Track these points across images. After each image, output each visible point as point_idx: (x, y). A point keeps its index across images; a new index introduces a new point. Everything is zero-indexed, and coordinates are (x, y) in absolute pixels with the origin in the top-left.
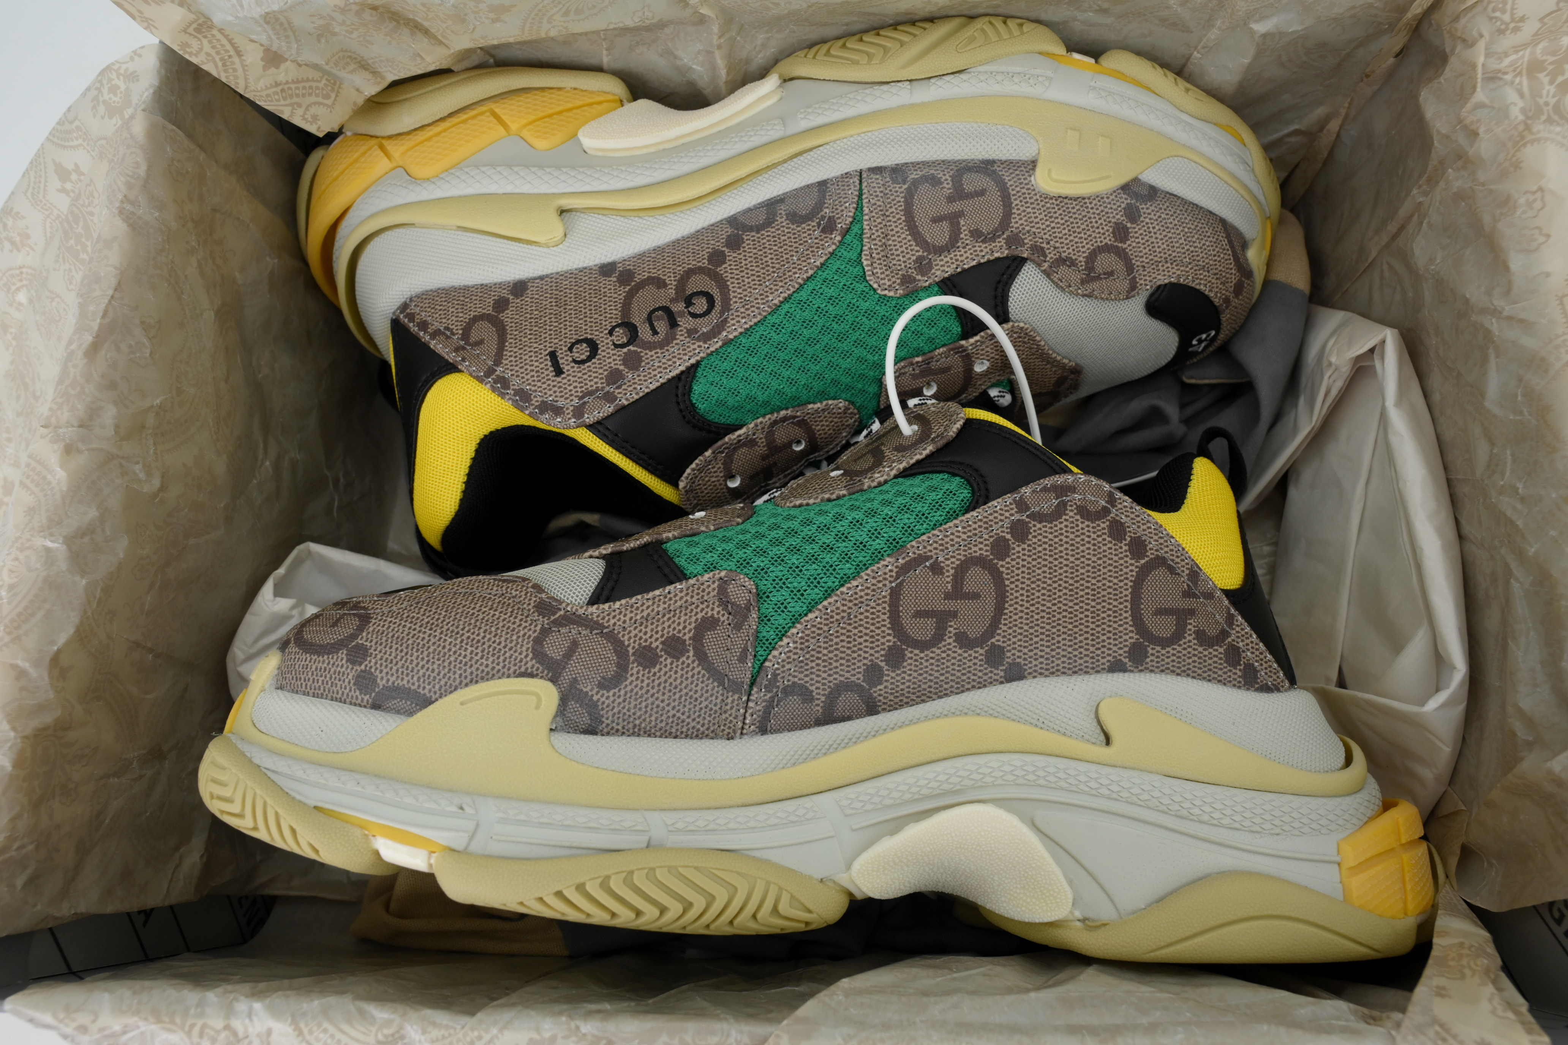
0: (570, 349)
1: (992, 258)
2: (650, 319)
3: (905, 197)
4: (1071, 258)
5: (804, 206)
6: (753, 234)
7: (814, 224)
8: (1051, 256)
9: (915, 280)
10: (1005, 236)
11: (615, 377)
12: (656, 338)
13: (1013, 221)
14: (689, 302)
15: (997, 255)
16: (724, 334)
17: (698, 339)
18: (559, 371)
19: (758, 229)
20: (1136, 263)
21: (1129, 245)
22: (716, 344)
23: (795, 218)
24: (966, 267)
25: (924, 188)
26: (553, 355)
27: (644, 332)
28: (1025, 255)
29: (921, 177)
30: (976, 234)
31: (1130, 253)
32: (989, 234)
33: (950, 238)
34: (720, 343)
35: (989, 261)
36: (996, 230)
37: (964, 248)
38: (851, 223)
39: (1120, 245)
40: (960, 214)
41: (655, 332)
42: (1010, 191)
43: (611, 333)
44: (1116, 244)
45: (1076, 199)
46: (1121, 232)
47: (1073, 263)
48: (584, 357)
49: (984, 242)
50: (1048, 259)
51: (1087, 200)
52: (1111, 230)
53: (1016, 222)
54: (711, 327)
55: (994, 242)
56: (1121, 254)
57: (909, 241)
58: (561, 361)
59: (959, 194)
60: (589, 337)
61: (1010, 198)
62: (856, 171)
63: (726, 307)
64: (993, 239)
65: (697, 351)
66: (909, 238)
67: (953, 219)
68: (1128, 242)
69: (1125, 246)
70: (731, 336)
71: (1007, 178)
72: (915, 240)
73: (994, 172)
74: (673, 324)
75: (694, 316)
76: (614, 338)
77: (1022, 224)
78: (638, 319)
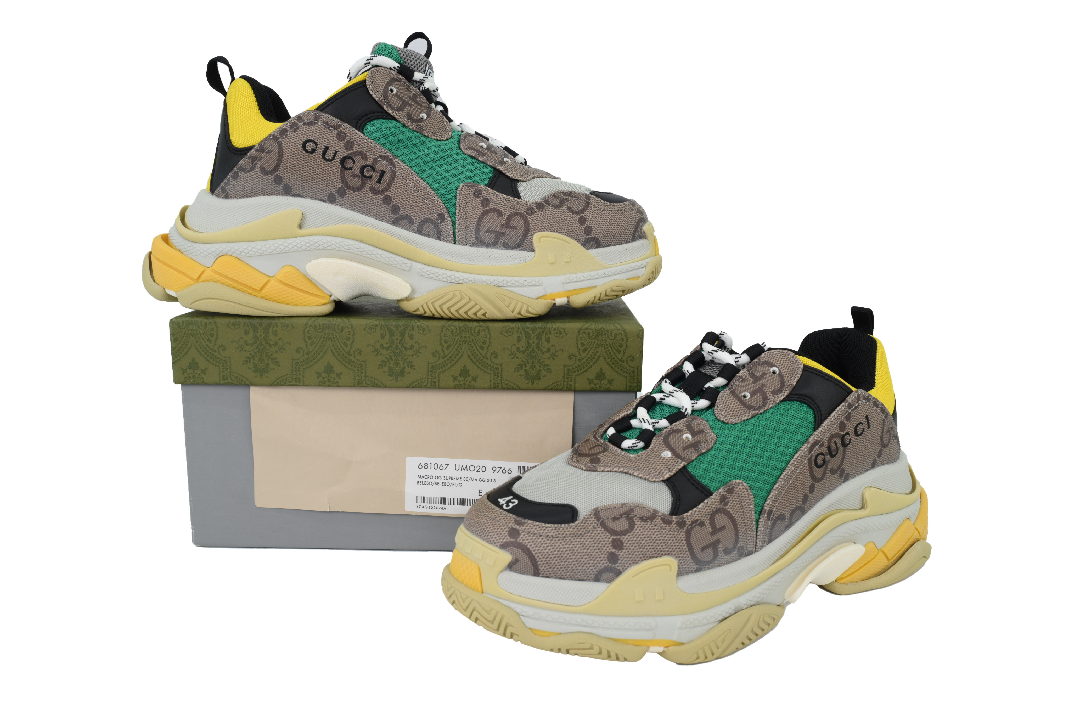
0: (864, 429)
1: (690, 512)
2: (837, 449)
3: (739, 538)
4: (644, 522)
5: (780, 524)
6: (799, 505)
7: (776, 515)
8: (658, 520)
9: (726, 492)
10: (687, 526)
11: (848, 417)
12: (834, 440)
13: (684, 536)
14: (824, 460)
15: (689, 514)
16: (809, 446)
17: (820, 441)
18: (867, 417)
19: (797, 508)
20: (600, 530)
21: (609, 538)
22: (811, 440)
23: (781, 517)
24: (702, 504)
25: (730, 546)
26: (869, 427)
27: (838, 441)
28: (674, 517)
29: (732, 552)
30: (702, 524)
31: (608, 534)
32: (695, 526)
33: (714, 519)
34: (810, 440)
35: (691, 509)
36: (692, 528)
37: (706, 515)
38: (759, 519)
39: (615, 537)
40: (712, 534)
41: (835, 442)
42: (689, 554)
43: (850, 440)
44: (619, 537)
45: (650, 557)
46: (618, 545)
47: (642, 519)
48: (859, 426)
49: (697, 520)
50: (660, 518)
51: (644, 559)
52: (625, 545)
53: (682, 535)
54: (815, 449)
55: (692, 521)
56: (613, 532)
57: (733, 513)
58: (866, 423)
59: (714, 545)
60: (857, 438)
61: (688, 549)
62: (758, 551)
63: (809, 460)
64: (693, 522)
65: (819, 435)
66: (734, 515)
67: (715, 530)
68: (611, 540)
69: (612, 537)
70: (806, 445)
71: (690, 561)
72: (731, 515)
73: (697, 564)
74: (829, 448)
75: (822, 454)
76: (849, 438)
77: (679, 535)
78: (841, 449)
